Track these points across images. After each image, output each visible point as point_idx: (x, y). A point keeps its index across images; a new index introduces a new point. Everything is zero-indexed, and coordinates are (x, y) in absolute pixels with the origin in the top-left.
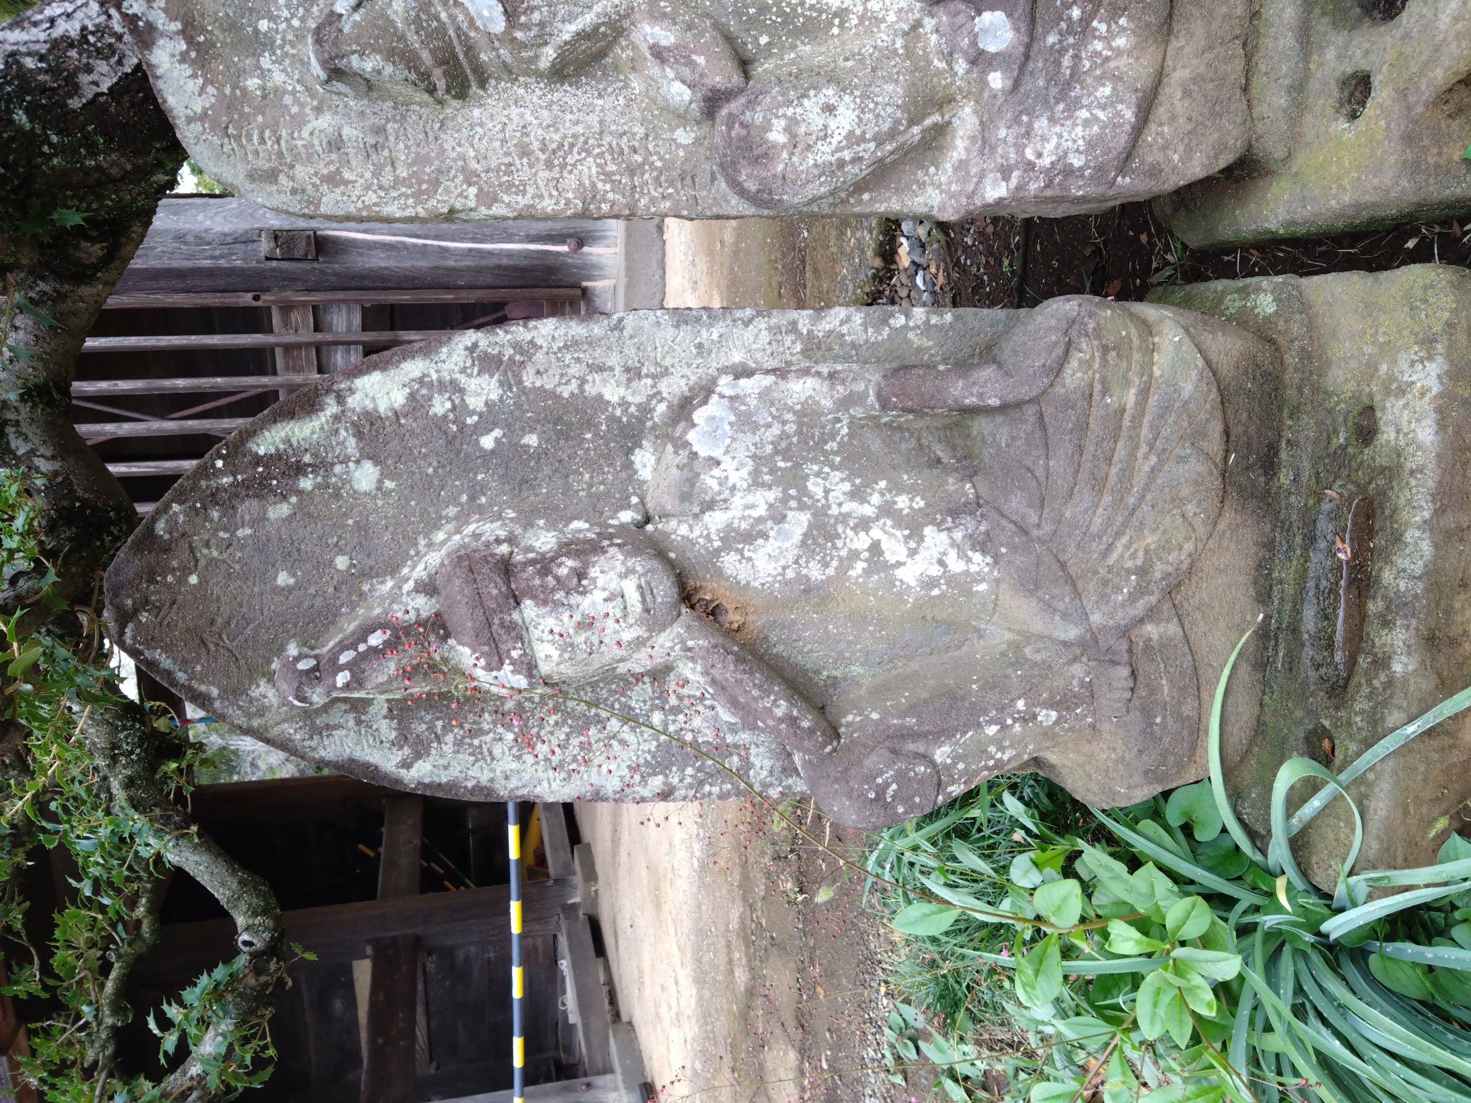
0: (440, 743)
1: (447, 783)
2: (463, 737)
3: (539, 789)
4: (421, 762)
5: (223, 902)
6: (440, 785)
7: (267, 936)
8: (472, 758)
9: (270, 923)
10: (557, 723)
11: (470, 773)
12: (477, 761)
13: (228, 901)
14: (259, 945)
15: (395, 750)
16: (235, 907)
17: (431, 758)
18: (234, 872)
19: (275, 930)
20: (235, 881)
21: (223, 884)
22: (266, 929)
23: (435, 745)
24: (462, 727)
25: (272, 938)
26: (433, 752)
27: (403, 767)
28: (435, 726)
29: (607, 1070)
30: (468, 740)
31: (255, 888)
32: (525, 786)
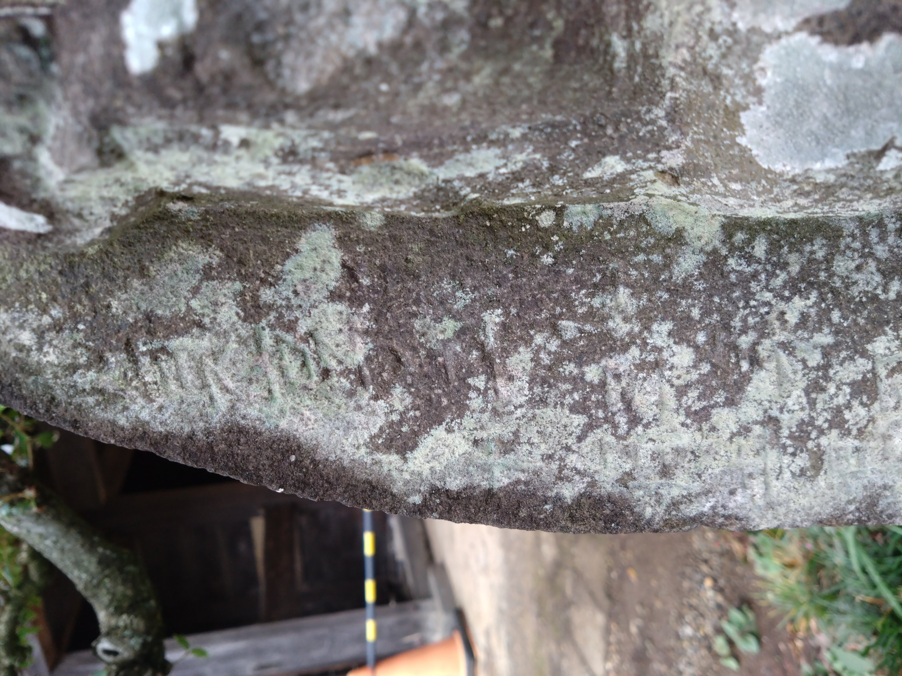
0: (492, 376)
1: (509, 491)
2: (558, 359)
3: (739, 498)
4: (439, 432)
5: (80, 587)
6: (489, 494)
7: (136, 643)
8: (579, 420)
9: (139, 623)
10: (804, 318)
11: (573, 460)
12: (590, 427)
13: (86, 588)
14: (125, 653)
15: (365, 396)
16: (95, 596)
17: (468, 422)
18: (91, 548)
19: (147, 632)
20: (94, 560)
21: (78, 564)
22: (135, 633)
23: (479, 382)
24: (555, 331)
25: (144, 645)
26: (476, 402)
27: (388, 447)
28: (480, 325)
29: (427, 596)
30: (570, 368)
31: (121, 570)
32: (707, 493)
